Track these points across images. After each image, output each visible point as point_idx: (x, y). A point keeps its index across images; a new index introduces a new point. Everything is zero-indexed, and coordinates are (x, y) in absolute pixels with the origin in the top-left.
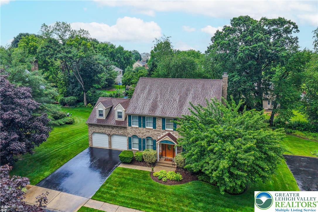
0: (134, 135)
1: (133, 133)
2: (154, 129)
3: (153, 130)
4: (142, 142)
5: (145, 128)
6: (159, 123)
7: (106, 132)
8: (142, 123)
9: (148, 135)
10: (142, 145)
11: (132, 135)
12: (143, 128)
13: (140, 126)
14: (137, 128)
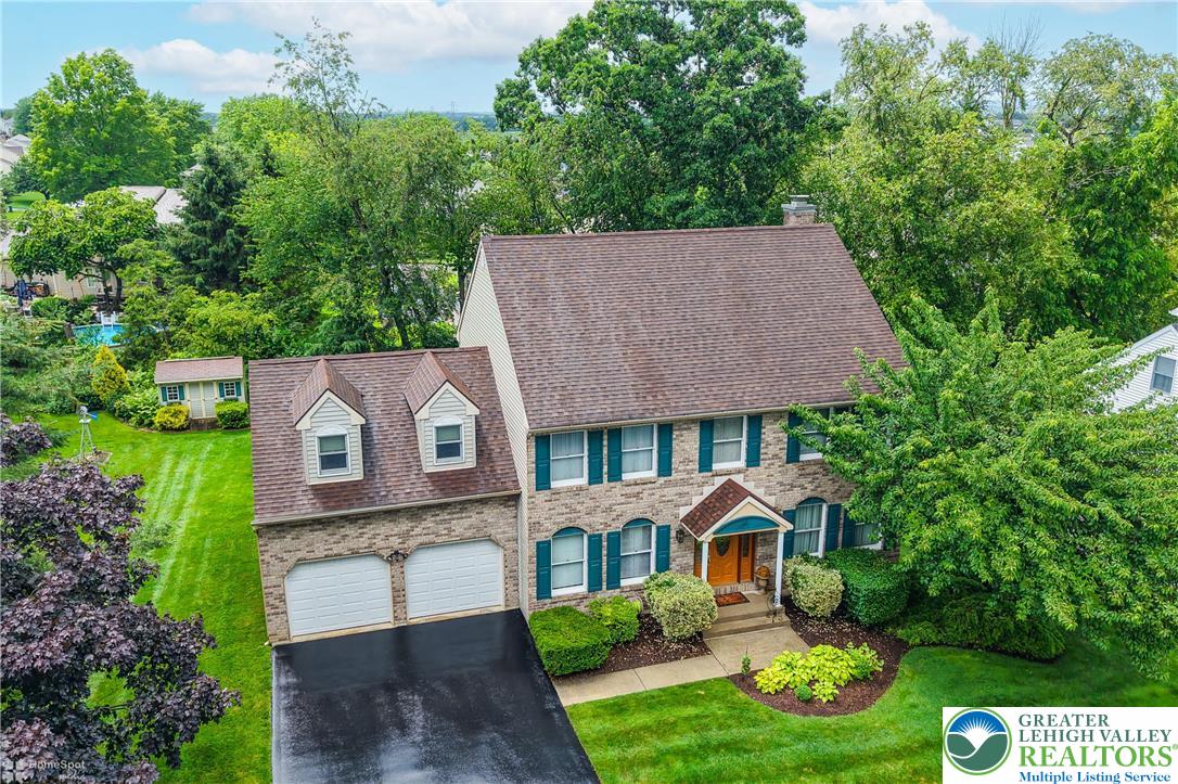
0: (564, 526)
1: (561, 519)
2: (662, 480)
3: (657, 485)
4: (605, 552)
5: (618, 484)
6: (687, 444)
7: (379, 543)
8: (605, 461)
9: (634, 510)
10: (604, 564)
11: (555, 530)
12: (612, 484)
13: (595, 478)
14: (580, 489)
